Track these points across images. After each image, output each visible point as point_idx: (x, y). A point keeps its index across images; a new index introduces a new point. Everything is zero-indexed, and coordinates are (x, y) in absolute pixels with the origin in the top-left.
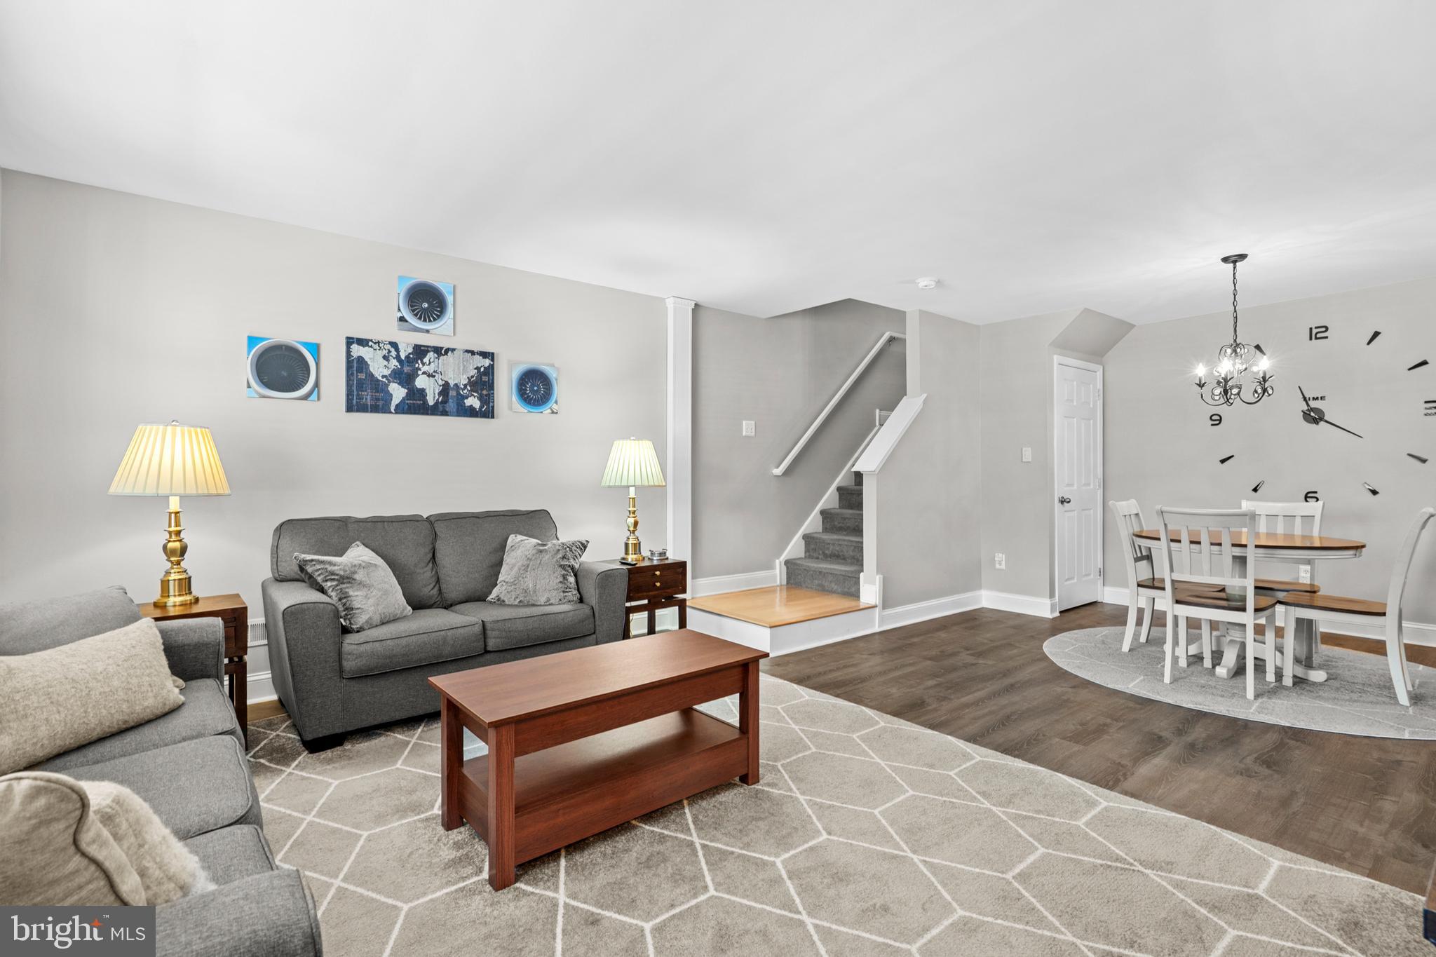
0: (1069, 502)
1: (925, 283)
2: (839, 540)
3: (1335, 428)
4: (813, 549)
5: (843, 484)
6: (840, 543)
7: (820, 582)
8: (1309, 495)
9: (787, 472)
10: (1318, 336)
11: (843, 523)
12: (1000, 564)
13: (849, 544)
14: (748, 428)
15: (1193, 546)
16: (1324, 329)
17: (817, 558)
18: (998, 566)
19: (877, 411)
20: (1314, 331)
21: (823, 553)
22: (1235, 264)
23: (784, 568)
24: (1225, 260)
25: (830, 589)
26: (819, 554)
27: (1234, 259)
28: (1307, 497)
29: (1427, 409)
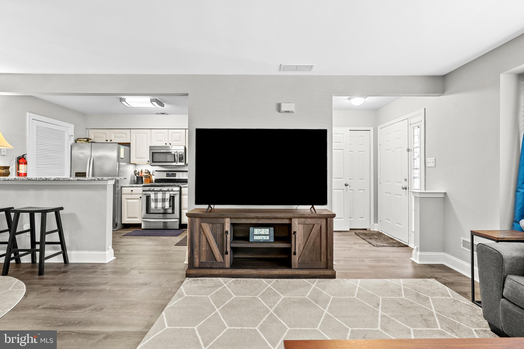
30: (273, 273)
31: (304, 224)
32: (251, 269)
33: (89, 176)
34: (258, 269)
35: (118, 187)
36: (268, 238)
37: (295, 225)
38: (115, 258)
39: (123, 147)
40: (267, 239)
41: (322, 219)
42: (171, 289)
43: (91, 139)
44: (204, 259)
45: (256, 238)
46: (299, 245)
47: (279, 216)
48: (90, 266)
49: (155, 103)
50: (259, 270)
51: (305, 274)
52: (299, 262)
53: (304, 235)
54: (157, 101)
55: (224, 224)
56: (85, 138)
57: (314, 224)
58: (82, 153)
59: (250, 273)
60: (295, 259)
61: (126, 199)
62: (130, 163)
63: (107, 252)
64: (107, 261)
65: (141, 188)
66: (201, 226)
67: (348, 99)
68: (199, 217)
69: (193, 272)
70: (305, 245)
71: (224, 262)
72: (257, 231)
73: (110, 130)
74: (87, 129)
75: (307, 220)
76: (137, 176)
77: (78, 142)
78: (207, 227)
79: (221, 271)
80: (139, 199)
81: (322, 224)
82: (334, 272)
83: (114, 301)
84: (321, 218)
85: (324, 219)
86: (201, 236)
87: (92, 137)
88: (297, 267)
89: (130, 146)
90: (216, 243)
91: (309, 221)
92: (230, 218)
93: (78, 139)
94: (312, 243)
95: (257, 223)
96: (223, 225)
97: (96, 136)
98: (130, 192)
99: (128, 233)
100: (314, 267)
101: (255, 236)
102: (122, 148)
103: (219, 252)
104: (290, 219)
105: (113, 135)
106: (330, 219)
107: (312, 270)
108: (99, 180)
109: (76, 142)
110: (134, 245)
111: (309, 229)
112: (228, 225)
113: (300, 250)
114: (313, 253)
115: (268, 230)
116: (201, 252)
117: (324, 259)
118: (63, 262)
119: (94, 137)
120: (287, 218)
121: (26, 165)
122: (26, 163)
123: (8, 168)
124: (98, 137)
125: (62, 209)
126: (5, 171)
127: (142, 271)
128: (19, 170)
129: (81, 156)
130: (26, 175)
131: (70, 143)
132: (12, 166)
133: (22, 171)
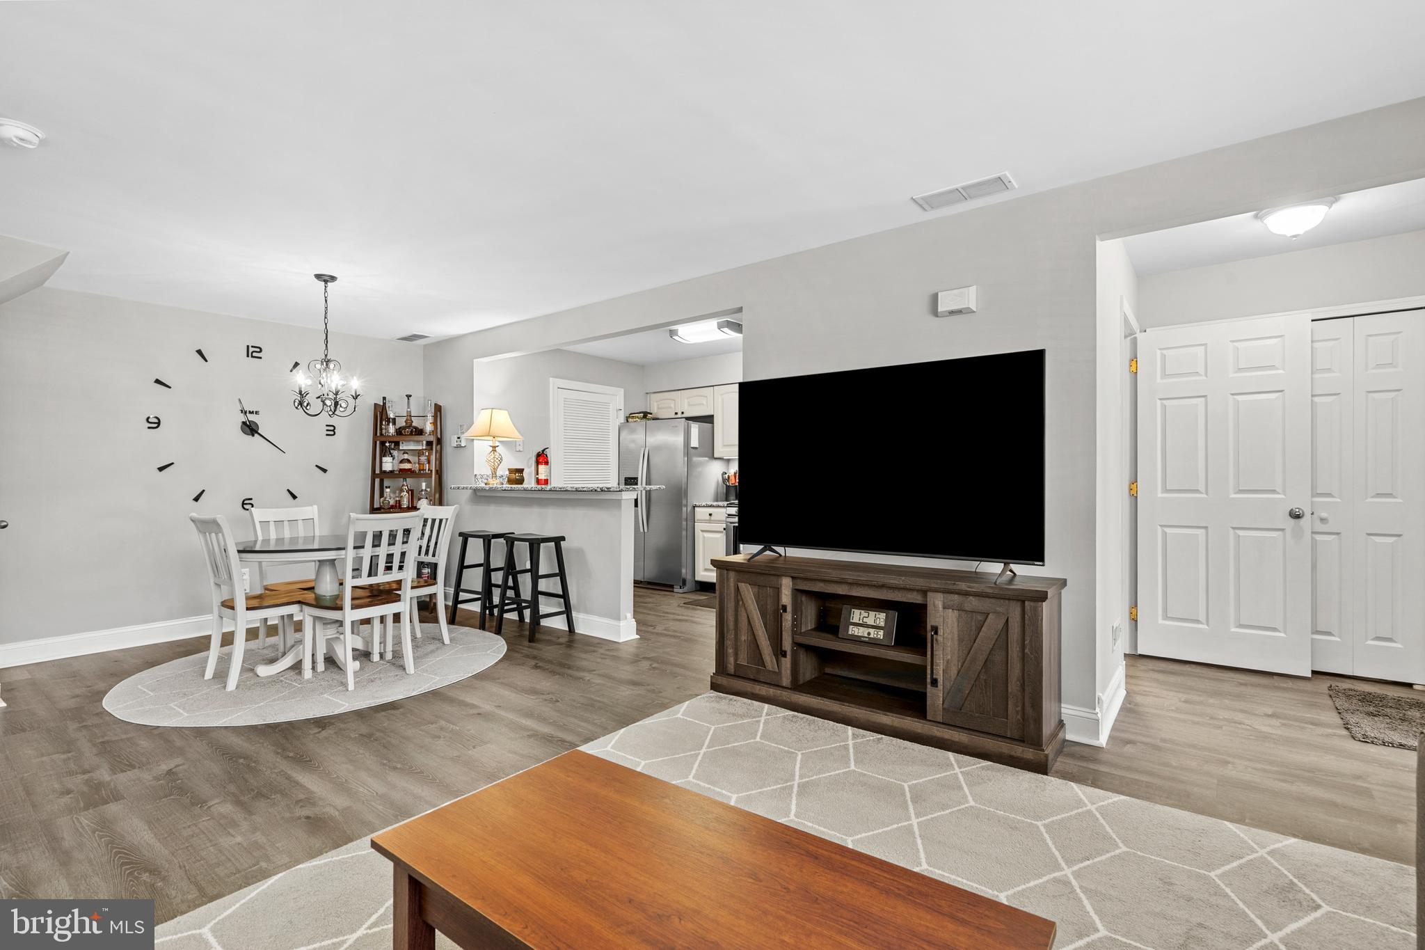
3: (264, 439)
8: (245, 502)
10: (254, 354)
16: (258, 350)
20: (251, 350)
22: (326, 283)
24: (318, 277)
27: (326, 279)
28: (243, 504)
29: (327, 430)
30: (878, 721)
31: (960, 609)
32: (830, 700)
33: (642, 484)
34: (846, 704)
35: (686, 506)
36: (881, 634)
37: (935, 611)
38: (639, 637)
39: (697, 426)
40: (879, 636)
41: (1011, 601)
42: (669, 701)
43: (651, 414)
44: (743, 661)
45: (854, 631)
46: (947, 662)
47: (892, 581)
48: (597, 641)
49: (726, 330)
50: (849, 706)
51: (957, 740)
52: (945, 706)
53: (961, 640)
54: (730, 325)
55: (778, 588)
56: (640, 413)
57: (989, 614)
58: (634, 441)
59: (828, 709)
60: (936, 698)
61: (702, 531)
62: (713, 457)
63: (622, 623)
64: (621, 641)
65: (723, 510)
66: (737, 589)
67: (1256, 217)
68: (736, 571)
69: (723, 681)
70: (962, 666)
71: (779, 674)
72: (857, 615)
73: (682, 391)
74: (647, 393)
75: (969, 599)
76: (726, 485)
77: (630, 420)
78: (748, 592)
79: (771, 691)
80: (721, 532)
81: (1010, 616)
82: (1042, 756)
83: (582, 696)
84: (1009, 599)
85: (1015, 602)
86: (739, 609)
87: (654, 410)
88: (940, 719)
89: (712, 422)
90: (766, 627)
91: (972, 603)
92: (792, 577)
93: (630, 415)
94: (980, 662)
95: (848, 594)
96: (778, 590)
97: (660, 406)
98: (708, 517)
99: (696, 600)
100: (986, 730)
101: (851, 627)
102: (695, 428)
103: (770, 648)
104: (924, 593)
105: (686, 401)
106: (1032, 604)
107: (977, 734)
108: (602, 491)
109: (628, 421)
110: (686, 621)
111: (973, 624)
112: (787, 593)
113: (950, 677)
114: (986, 693)
115: (882, 616)
116: (739, 644)
117: (1017, 712)
118: (567, 629)
119: (658, 408)
120: (918, 591)
121: (547, 467)
122: (547, 463)
123: (521, 471)
124: (664, 408)
125: (563, 538)
126: (517, 476)
127: (655, 665)
128: (538, 474)
129: (632, 446)
130: (546, 482)
131: (618, 423)
132: (529, 467)
133: (542, 476)
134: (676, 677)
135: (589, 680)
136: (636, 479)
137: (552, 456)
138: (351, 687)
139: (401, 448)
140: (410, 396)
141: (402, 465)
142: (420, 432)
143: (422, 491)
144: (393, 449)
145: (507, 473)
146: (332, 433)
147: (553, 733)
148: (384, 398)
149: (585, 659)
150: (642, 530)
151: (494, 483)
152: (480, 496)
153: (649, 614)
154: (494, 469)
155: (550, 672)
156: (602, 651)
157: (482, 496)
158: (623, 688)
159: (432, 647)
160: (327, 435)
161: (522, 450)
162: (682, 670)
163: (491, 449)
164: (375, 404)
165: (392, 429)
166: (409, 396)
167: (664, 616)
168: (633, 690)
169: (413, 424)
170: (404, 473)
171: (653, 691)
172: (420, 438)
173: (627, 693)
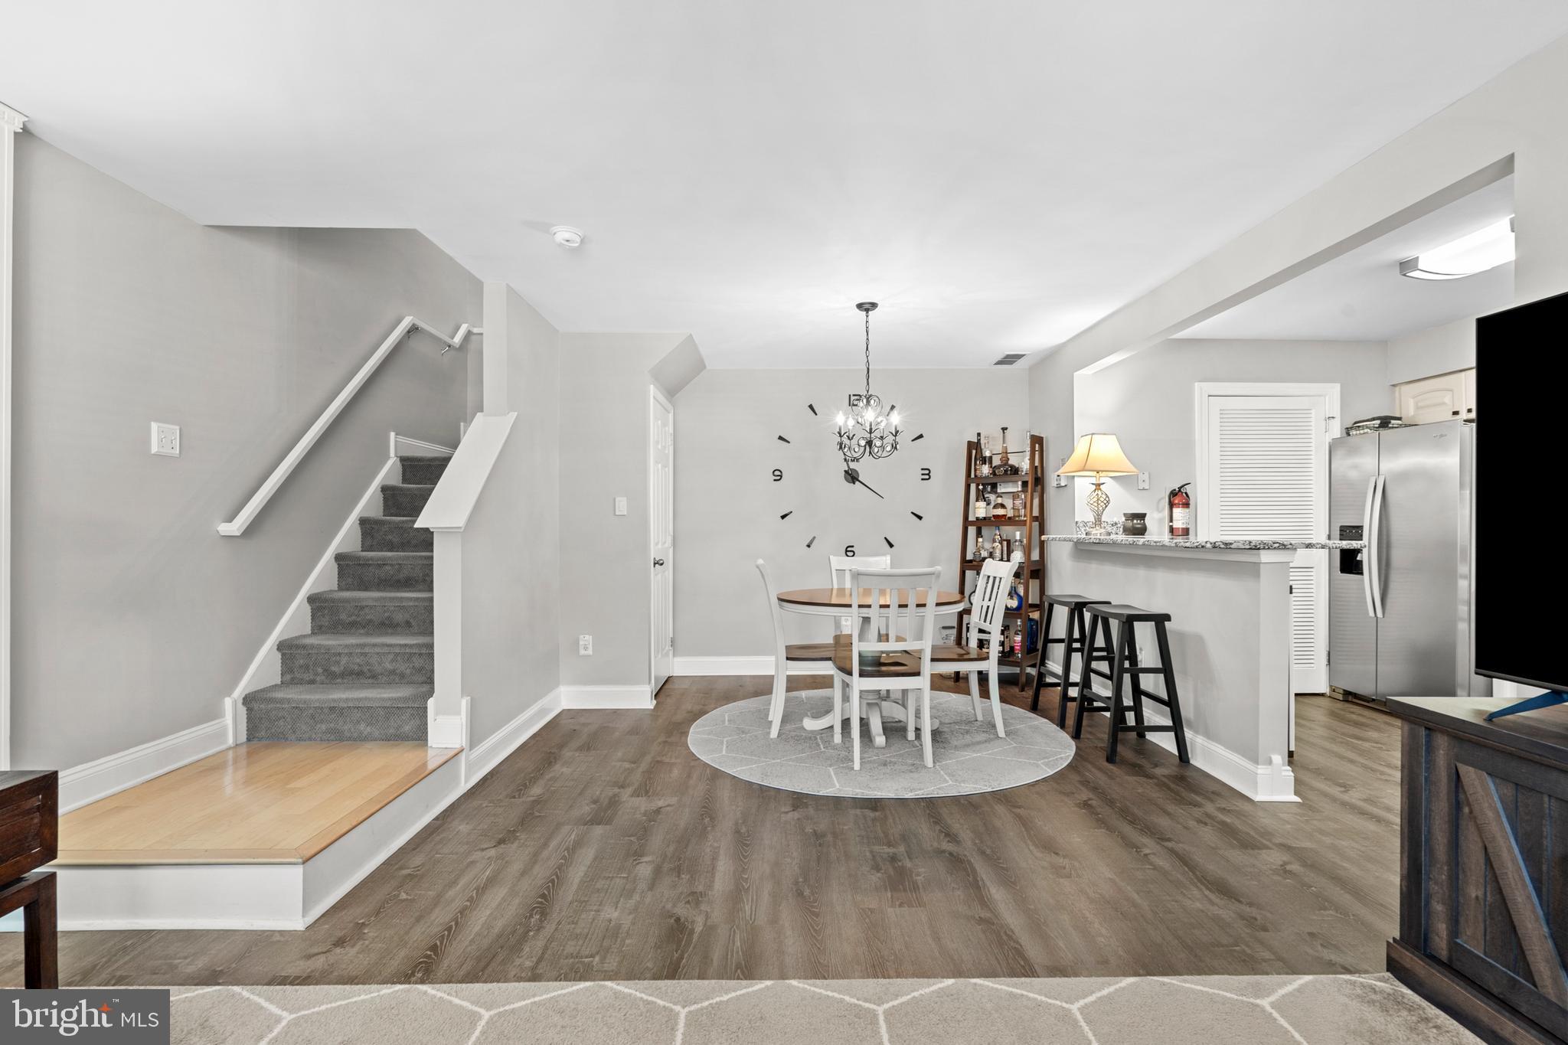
0: (662, 564)
1: (567, 236)
2: (363, 646)
3: (864, 487)
4: (301, 667)
5: (344, 550)
6: (367, 650)
7: (332, 725)
8: (849, 549)
9: (252, 529)
10: (855, 403)
11: (357, 616)
12: (586, 649)
13: (386, 650)
14: (161, 438)
15: (882, 610)
16: (860, 397)
17: (312, 682)
18: (582, 652)
19: (392, 435)
20: (853, 398)
21: (325, 670)
22: (867, 313)
23: (243, 711)
24: (860, 306)
25: (355, 735)
26: (316, 674)
27: (867, 307)
28: (846, 551)
29: (923, 474)
38: (1300, 800)
43: (1398, 418)
56: (1374, 419)
58: (1355, 467)
63: (1263, 770)
64: (1258, 798)
66: (1457, 779)
68: (1449, 734)
69: (1415, 964)
74: (1394, 386)
77: (1353, 432)
78: (1486, 792)
86: (1463, 824)
87: (1405, 411)
90: (1536, 889)
93: (1356, 423)
97: (1420, 404)
103: (1551, 943)
109: (1349, 435)
116: (1461, 901)
119: (1418, 408)
121: (1187, 510)
122: (1187, 505)
123: (1142, 516)
124: (1428, 406)
125: (1168, 617)
126: (1136, 524)
127: (1295, 867)
128: (1171, 521)
129: (1353, 474)
130: (1186, 532)
131: (1328, 439)
132: (1159, 511)
133: (1178, 524)
134: (1325, 909)
135: (1146, 855)
136: (1360, 528)
137: (1200, 494)
138: (857, 766)
139: (999, 491)
140: (1006, 429)
141: (995, 510)
142: (1015, 471)
143: (1016, 541)
144: (989, 493)
145: (1124, 519)
146: (927, 477)
147: (1016, 931)
148: (979, 435)
149: (1169, 814)
150: (1371, 614)
151: (1097, 534)
152: (1082, 550)
153: (1352, 761)
154: (1098, 515)
155: (1098, 820)
156: (1210, 808)
157: (1086, 550)
158: (1196, 892)
159: (982, 737)
160: (922, 479)
161: (1147, 487)
162: (1348, 896)
163: (1094, 487)
164: (969, 442)
165: (985, 470)
166: (1004, 429)
167: (1382, 773)
168: (1212, 903)
169: (1010, 462)
170: (999, 521)
171: (1251, 921)
172: (1014, 478)
173: (1198, 905)
